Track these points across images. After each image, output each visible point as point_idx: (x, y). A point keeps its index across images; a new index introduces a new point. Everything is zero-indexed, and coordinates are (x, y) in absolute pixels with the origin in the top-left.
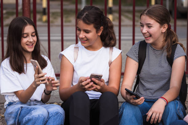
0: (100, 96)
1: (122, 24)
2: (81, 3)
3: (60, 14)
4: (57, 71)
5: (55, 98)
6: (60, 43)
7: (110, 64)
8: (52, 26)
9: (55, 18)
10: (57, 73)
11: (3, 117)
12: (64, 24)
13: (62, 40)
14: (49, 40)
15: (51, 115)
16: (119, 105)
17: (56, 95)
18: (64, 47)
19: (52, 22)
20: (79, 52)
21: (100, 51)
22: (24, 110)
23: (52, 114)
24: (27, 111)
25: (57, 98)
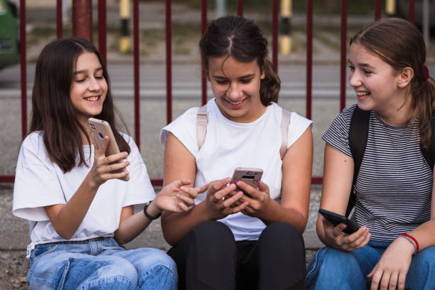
0: (260, 233)
1: (315, 58)
2: (214, 7)
3: (164, 35)
4: (154, 172)
5: (152, 237)
6: (164, 104)
7: (284, 153)
8: (144, 63)
9: (151, 44)
10: (156, 178)
11: (23, 282)
12: (174, 58)
13: (169, 98)
14: (137, 99)
15: (146, 276)
16: (307, 256)
17: (154, 231)
18: (174, 114)
19: (145, 54)
20: (210, 127)
21: (259, 122)
22: (78, 268)
23: (147, 273)
24: (86, 269)
25: (156, 238)
